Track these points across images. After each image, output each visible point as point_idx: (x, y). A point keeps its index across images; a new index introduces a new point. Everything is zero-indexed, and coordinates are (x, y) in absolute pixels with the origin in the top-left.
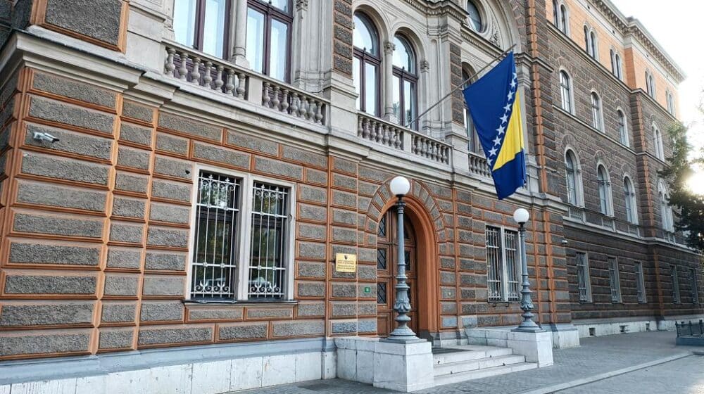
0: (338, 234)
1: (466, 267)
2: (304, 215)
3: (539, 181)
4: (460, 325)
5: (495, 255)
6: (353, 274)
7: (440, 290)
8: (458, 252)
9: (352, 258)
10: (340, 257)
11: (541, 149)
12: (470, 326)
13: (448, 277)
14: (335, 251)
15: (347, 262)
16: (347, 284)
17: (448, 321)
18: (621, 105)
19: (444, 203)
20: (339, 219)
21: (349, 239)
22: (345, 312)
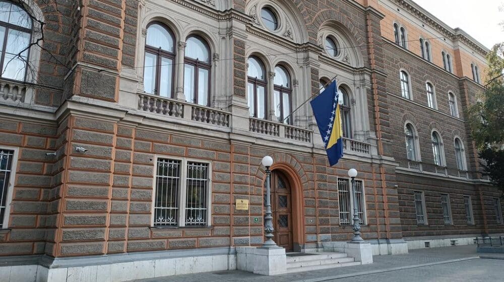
0: (237, 188)
1: (324, 205)
2: (217, 179)
3: (378, 148)
4: (319, 240)
5: (345, 197)
6: (247, 211)
7: (304, 218)
8: (317, 195)
9: (246, 202)
10: (238, 201)
11: (379, 127)
12: (326, 240)
13: (311, 211)
14: (235, 198)
15: (243, 204)
16: (243, 216)
17: (310, 238)
18: (451, 89)
19: (307, 166)
20: (237, 180)
21: (244, 191)
22: (242, 233)
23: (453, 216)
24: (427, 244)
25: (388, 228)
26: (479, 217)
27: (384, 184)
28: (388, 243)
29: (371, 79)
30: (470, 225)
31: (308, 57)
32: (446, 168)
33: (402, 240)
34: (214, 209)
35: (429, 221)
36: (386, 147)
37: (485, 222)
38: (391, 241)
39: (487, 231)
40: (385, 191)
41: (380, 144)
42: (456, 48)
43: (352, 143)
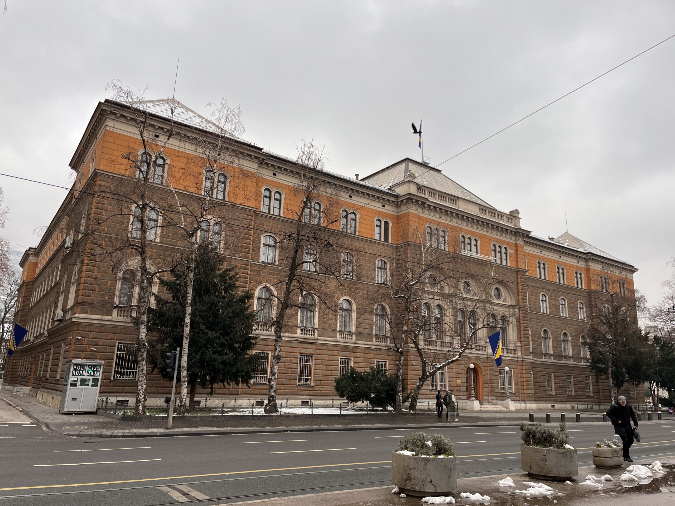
0: (456, 375)
1: (492, 383)
2: (449, 371)
3: (521, 351)
4: (490, 399)
5: (503, 378)
6: (460, 385)
7: (484, 389)
8: (489, 378)
9: (460, 381)
10: (457, 381)
11: (523, 339)
12: (493, 400)
13: (486, 385)
14: (456, 380)
15: (459, 382)
16: (459, 387)
17: (485, 398)
18: (581, 299)
19: (485, 364)
20: (457, 372)
21: (459, 376)
22: (459, 394)
23: (575, 390)
24: (553, 406)
25: (526, 395)
26: (597, 391)
27: (524, 372)
28: (525, 403)
29: (519, 311)
30: (589, 397)
31: (485, 307)
32: (572, 357)
33: (534, 402)
34: (449, 384)
35: (555, 392)
36: (527, 350)
37: (601, 394)
38: (527, 402)
39: (602, 401)
40: (525, 375)
41: (523, 348)
42: (588, 267)
43: (507, 349)
